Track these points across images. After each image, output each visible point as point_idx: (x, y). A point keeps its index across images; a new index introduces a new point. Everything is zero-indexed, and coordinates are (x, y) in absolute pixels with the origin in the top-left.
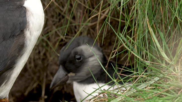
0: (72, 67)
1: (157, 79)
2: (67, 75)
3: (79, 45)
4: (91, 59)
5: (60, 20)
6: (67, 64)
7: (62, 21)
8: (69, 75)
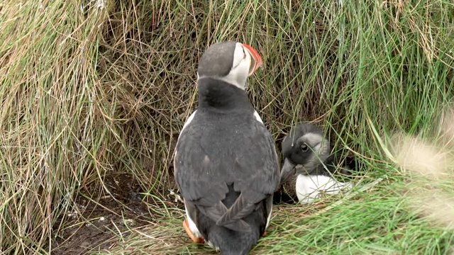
0: (298, 158)
1: (380, 179)
2: (294, 167)
3: (302, 134)
4: (318, 147)
5: (278, 115)
6: (293, 156)
7: (280, 117)
8: (297, 167)
